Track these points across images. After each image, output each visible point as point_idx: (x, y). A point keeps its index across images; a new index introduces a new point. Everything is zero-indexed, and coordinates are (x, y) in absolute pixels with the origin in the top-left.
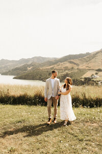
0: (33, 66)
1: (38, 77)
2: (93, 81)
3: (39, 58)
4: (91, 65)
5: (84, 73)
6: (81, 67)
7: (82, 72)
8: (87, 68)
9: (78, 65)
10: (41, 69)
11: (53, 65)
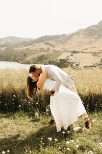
0: (6, 46)
1: (12, 58)
2: (68, 62)
3: (13, 38)
4: (67, 46)
5: (60, 55)
6: (57, 49)
7: (58, 53)
8: (63, 50)
9: (53, 46)
10: (16, 49)
11: (28, 45)
